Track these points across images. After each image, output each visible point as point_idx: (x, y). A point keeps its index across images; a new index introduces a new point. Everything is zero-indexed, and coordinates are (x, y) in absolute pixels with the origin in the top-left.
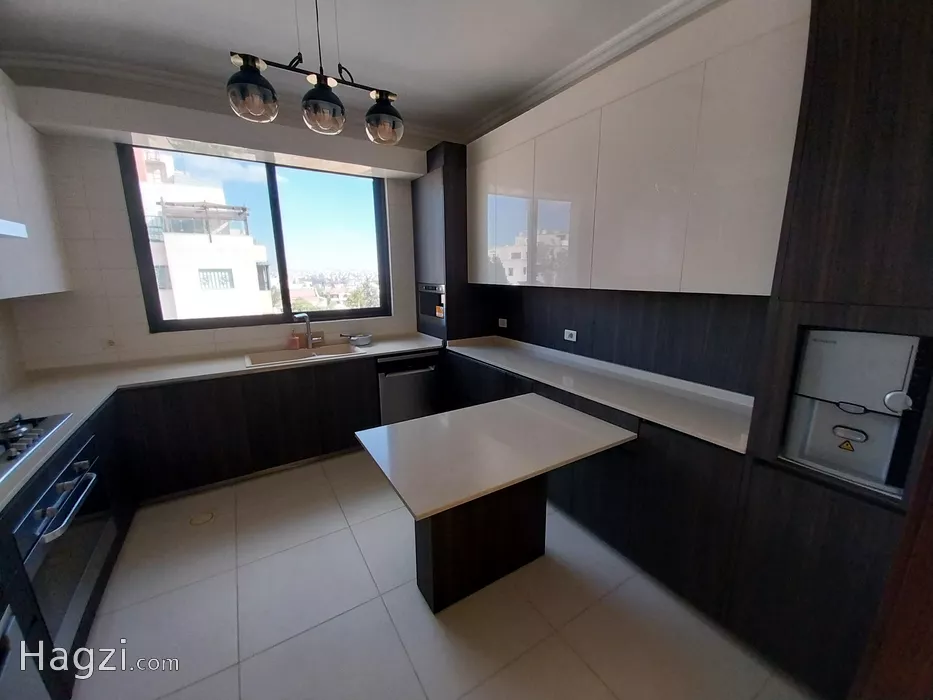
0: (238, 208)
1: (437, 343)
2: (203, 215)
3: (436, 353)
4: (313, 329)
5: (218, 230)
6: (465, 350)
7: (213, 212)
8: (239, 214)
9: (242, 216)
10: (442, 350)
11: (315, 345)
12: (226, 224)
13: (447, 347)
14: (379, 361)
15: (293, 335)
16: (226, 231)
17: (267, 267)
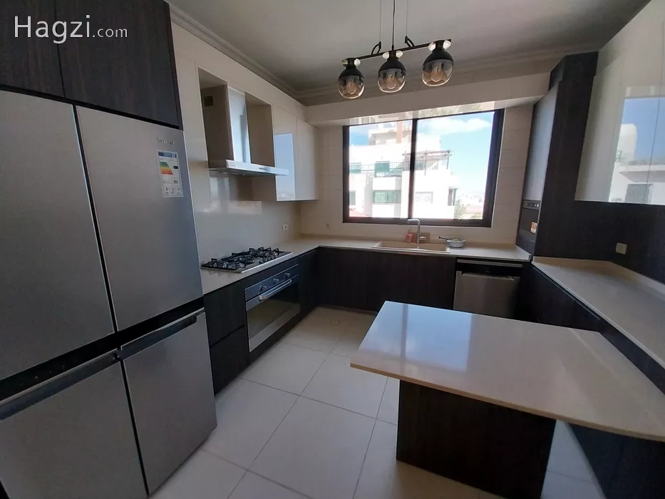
0: (445, 152)
1: (524, 256)
2: (424, 159)
3: (520, 266)
4: (422, 231)
5: (431, 167)
6: (547, 268)
7: (430, 157)
8: (445, 155)
9: (447, 156)
10: (527, 265)
11: (421, 242)
12: (436, 163)
13: (533, 263)
14: (459, 261)
15: (409, 233)
16: (436, 167)
17: (456, 189)
